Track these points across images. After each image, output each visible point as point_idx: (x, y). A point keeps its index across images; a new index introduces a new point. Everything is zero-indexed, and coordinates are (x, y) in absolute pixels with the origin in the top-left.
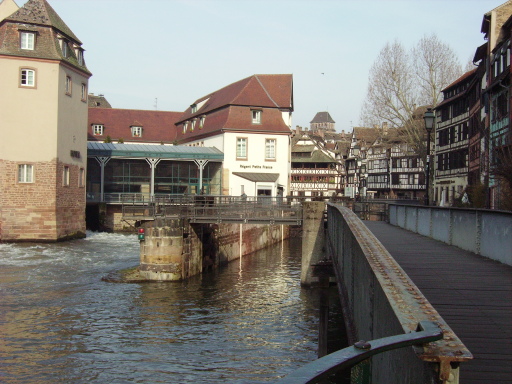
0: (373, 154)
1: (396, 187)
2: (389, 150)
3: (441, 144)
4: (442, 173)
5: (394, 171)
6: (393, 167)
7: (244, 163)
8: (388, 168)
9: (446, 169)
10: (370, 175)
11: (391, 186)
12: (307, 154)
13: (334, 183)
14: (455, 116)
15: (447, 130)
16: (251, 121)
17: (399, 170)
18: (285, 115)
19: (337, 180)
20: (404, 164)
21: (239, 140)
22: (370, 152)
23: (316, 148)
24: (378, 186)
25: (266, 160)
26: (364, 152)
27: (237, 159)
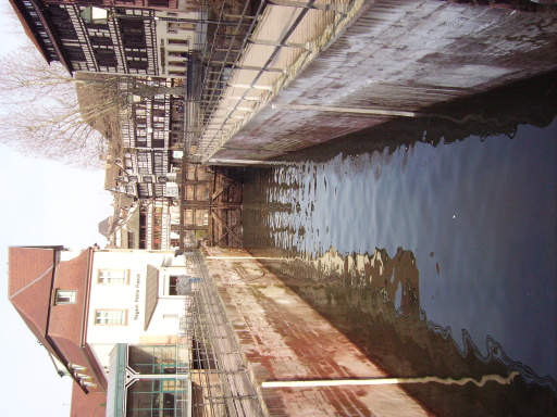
0: (132, 168)
1: (166, 143)
2: (128, 150)
3: (115, 64)
4: (151, 64)
5: (149, 144)
6: (146, 146)
7: (132, 314)
8: (146, 152)
9: (146, 55)
10: (154, 173)
11: (166, 148)
12: (130, 236)
13: (162, 208)
14: (76, 37)
15: (95, 51)
16: (72, 305)
17: (149, 139)
18: (64, 257)
19: (158, 204)
20: (142, 133)
21: (98, 321)
22: (130, 172)
23: (124, 227)
24: (166, 163)
25: (128, 283)
26: (130, 178)
27: (126, 324)
